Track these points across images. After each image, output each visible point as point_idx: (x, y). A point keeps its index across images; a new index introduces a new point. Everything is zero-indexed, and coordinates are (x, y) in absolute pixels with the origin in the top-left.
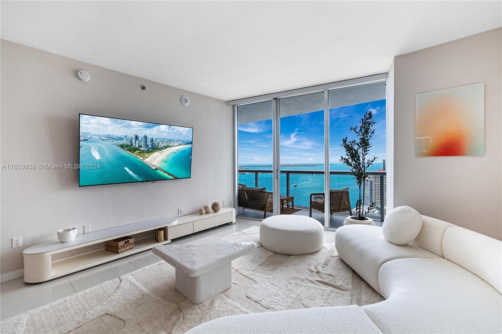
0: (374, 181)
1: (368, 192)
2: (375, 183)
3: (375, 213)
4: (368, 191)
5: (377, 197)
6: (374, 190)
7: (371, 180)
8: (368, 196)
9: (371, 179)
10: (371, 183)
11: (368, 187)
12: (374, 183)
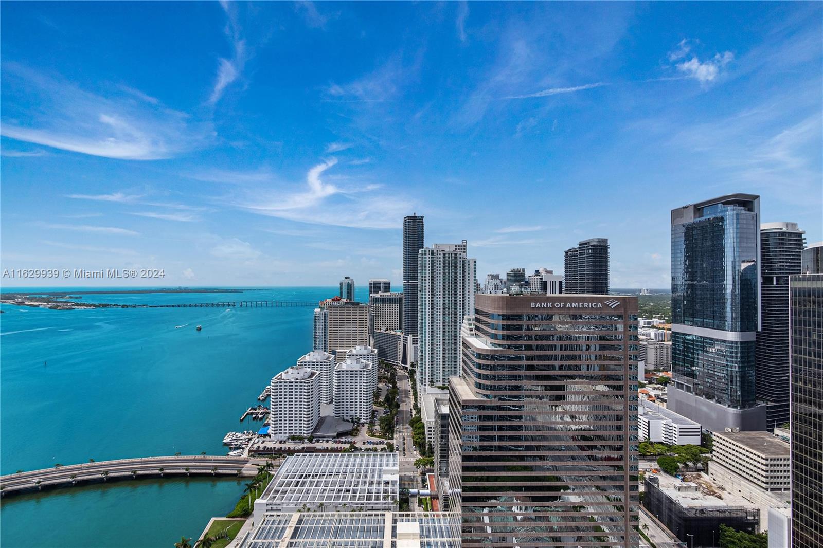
0: (329, 314)
1: (321, 330)
2: (331, 317)
3: (331, 359)
4: (321, 328)
5: (332, 336)
6: (329, 326)
7: (325, 313)
8: (321, 336)
9: (325, 311)
10: (325, 317)
11: (321, 322)
12: (329, 316)
